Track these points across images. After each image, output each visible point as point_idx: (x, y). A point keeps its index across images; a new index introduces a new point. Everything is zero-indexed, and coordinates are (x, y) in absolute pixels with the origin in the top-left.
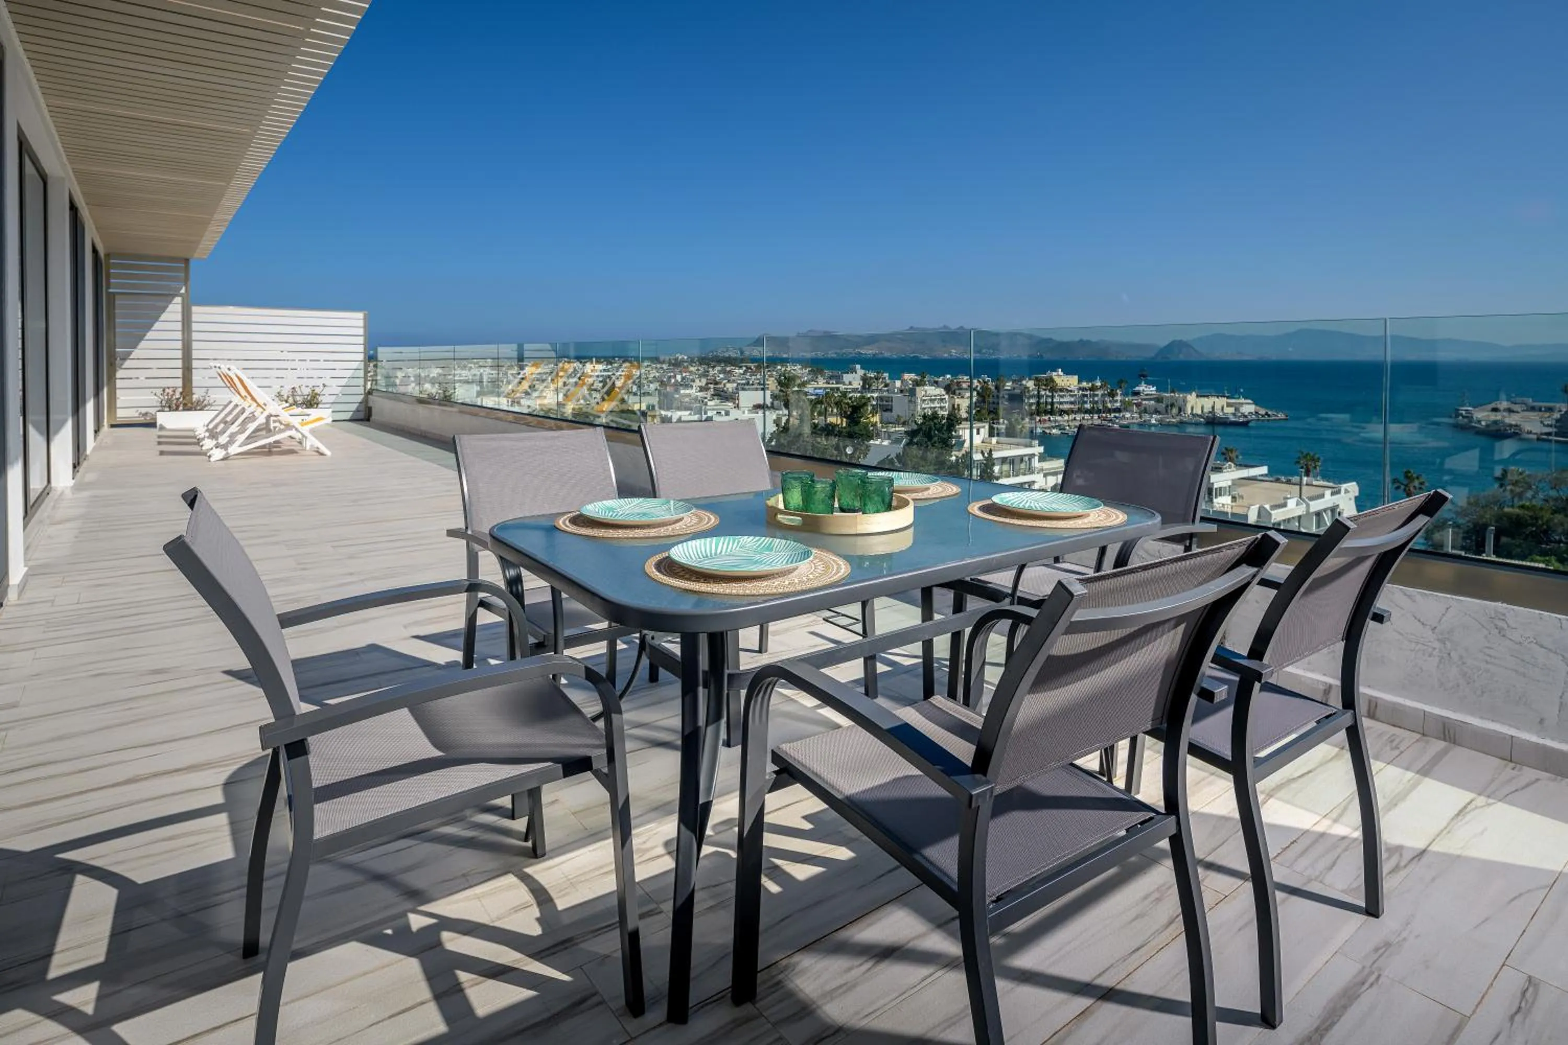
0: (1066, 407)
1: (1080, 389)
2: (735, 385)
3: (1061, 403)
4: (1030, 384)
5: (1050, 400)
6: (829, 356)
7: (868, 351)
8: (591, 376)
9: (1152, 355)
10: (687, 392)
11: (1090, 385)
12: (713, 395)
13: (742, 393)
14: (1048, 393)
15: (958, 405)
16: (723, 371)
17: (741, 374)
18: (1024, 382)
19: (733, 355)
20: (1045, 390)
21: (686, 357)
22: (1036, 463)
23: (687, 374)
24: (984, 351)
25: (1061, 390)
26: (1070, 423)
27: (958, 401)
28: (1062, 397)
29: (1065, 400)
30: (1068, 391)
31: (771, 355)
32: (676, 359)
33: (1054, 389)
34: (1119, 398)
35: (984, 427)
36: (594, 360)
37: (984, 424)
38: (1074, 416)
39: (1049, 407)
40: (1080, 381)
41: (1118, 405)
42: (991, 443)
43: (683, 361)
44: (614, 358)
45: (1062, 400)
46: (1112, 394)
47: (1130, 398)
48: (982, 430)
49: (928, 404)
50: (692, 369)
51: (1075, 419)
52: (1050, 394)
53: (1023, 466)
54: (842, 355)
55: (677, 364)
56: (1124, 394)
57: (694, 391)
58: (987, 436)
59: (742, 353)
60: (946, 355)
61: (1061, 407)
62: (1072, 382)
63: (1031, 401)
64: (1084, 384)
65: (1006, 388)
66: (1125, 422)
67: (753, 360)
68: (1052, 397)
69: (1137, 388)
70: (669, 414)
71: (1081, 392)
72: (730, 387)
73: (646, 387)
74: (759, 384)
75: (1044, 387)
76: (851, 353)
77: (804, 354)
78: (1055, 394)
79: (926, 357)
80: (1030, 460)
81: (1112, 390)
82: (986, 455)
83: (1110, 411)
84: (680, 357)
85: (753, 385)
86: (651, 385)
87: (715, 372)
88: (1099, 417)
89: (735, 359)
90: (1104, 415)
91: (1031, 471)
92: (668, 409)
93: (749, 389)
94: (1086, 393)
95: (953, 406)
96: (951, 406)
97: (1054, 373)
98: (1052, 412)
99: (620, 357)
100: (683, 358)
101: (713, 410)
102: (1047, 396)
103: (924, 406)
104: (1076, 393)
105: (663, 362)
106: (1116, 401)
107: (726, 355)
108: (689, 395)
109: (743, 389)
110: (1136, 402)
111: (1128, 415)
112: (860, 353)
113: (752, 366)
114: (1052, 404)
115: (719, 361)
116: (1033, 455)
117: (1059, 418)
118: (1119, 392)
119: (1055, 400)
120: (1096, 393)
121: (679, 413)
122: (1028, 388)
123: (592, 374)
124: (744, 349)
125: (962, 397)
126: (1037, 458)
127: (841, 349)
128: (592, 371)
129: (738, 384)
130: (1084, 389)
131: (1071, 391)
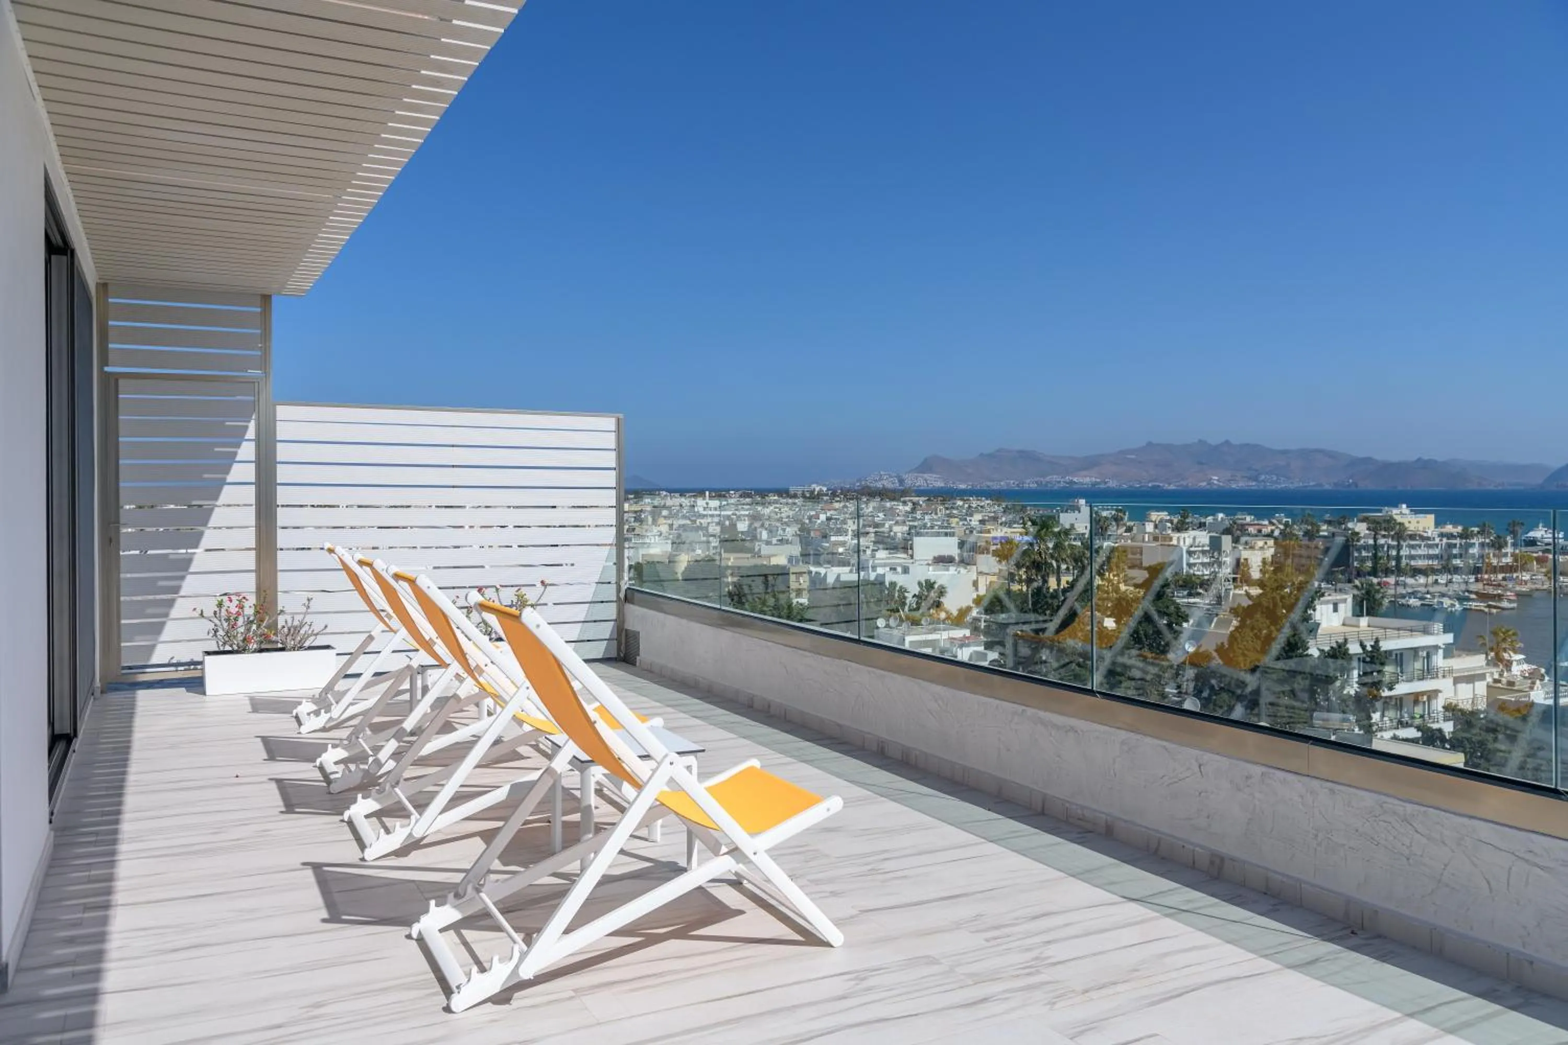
0: (1420, 563)
1: (1442, 535)
2: (906, 528)
3: (1412, 557)
4: (1361, 528)
5: (1394, 553)
6: (1026, 486)
7: (1085, 479)
8: (704, 516)
9: (1540, 481)
10: (841, 538)
11: (1460, 529)
12: (875, 543)
13: (917, 541)
14: (1390, 542)
15: (1246, 560)
16: (883, 509)
17: (907, 512)
18: (1350, 525)
19: (889, 486)
20: (1384, 536)
21: (825, 489)
22: (1439, 660)
23: (832, 512)
24: (1263, 477)
25: (1412, 537)
26: (1431, 589)
27: (1245, 554)
28: (1412, 547)
29: (1420, 552)
30: (1423, 538)
31: (942, 485)
32: (812, 492)
33: (1400, 534)
34: (1509, 550)
35: (1345, 601)
36: (707, 493)
37: (1345, 596)
38: (1435, 577)
39: (1394, 563)
40: (1438, 524)
41: (1508, 560)
42: (1358, 626)
43: (820, 494)
44: (728, 491)
45: (1413, 552)
46: (1498, 545)
47: (1524, 549)
48: (1341, 607)
49: (1198, 558)
50: (837, 505)
51: (1436, 582)
52: (1395, 543)
53: (1418, 665)
54: (1046, 485)
55: (814, 498)
56: (1514, 545)
57: (849, 537)
58: (1350, 614)
59: (901, 481)
60: (1204, 484)
61: (1413, 563)
62: (1424, 523)
63: (1364, 554)
64: (1449, 528)
65: (1321, 533)
66: (1524, 589)
67: (920, 493)
68: (1399, 548)
69: (1532, 534)
70: (822, 571)
71: (1445, 540)
72: (899, 531)
73: (780, 532)
74: (941, 527)
75: (1383, 533)
76: (1059, 482)
77: (989, 483)
78: (1402, 543)
79: (1172, 487)
80: (1428, 656)
81: (1499, 537)
82: (1369, 648)
83: (1495, 570)
84: (817, 489)
85: (932, 527)
86: (788, 529)
87: (869, 508)
88: (1477, 580)
89: (894, 491)
90: (1486, 576)
91: (1428, 672)
92: (818, 564)
93: (927, 534)
94: (1454, 541)
95: (1238, 561)
96: (1235, 562)
97: (1395, 511)
98: (1399, 571)
99: (736, 490)
100: (821, 490)
101: (885, 565)
102: (1389, 547)
103: (1192, 561)
104: (1437, 540)
105: (795, 496)
106: (1506, 555)
107: (879, 485)
108: (843, 544)
109: (918, 534)
110: (1535, 555)
111: (1526, 577)
112: (1072, 482)
113: (921, 500)
114: (1398, 558)
115: (872, 493)
116: (1436, 647)
117: (1410, 581)
118: (1510, 540)
119: (1402, 553)
120: (1472, 541)
121: (836, 570)
122: (1358, 534)
123: (705, 513)
124: (905, 476)
125: (1252, 548)
126: (1441, 652)
127: (1044, 476)
128: (705, 509)
129: (911, 527)
130: (1450, 536)
131: (1428, 538)
